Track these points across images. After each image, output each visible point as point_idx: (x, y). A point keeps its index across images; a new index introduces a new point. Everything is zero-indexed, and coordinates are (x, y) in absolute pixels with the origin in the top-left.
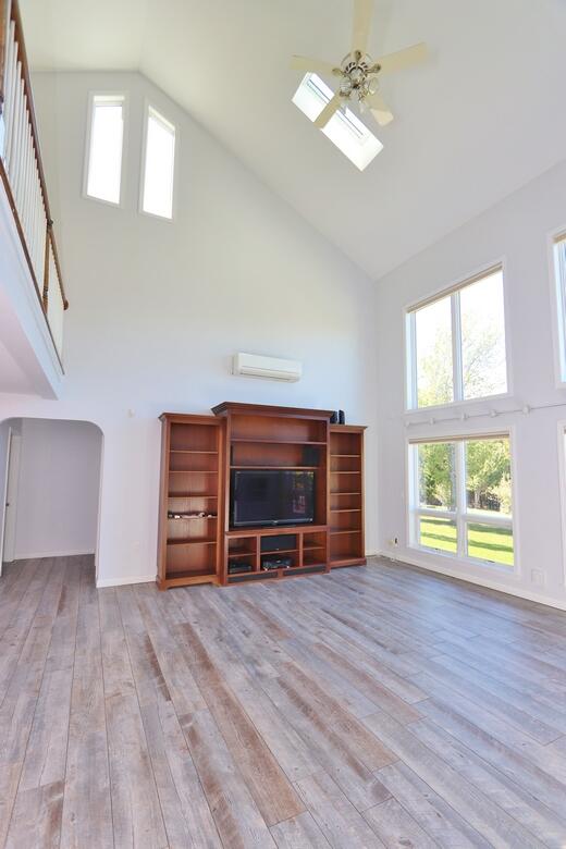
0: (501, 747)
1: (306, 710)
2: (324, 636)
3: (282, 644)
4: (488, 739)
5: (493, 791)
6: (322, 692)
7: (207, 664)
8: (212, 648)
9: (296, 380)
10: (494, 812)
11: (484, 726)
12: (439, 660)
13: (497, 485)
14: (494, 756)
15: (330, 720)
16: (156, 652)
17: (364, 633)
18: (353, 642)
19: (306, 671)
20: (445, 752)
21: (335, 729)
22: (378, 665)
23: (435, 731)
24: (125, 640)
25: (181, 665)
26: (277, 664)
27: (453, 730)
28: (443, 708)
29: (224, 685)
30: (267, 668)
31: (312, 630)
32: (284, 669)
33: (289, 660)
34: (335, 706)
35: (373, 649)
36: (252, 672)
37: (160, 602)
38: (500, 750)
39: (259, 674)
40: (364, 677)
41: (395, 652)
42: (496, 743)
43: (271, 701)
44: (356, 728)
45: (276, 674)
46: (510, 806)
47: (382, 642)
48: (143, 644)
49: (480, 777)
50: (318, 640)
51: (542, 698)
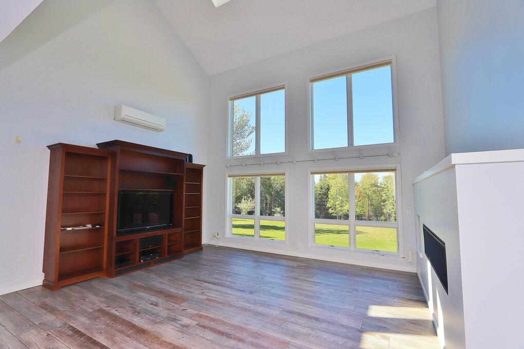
0: (324, 321)
1: (228, 336)
2: (208, 294)
3: (184, 304)
4: (316, 319)
5: (333, 339)
6: (229, 324)
7: (141, 331)
8: (135, 319)
9: (161, 130)
10: (338, 347)
11: (311, 315)
12: (273, 291)
13: (240, 202)
14: (324, 325)
15: (244, 336)
16: (88, 334)
17: (228, 287)
18: (226, 293)
19: (212, 316)
20: (305, 331)
21: (250, 339)
22: (248, 301)
23: (296, 323)
24: (48, 335)
25: (119, 337)
26: (192, 317)
27: (302, 321)
28: (291, 312)
29: (164, 339)
30: (186, 321)
31: (198, 292)
32: (197, 318)
33: (197, 312)
34: (242, 329)
35: (240, 294)
36: (178, 326)
37: (60, 299)
38: (324, 322)
39: (183, 326)
40: (245, 310)
41: (251, 293)
42: (321, 320)
43: (204, 338)
44: (260, 335)
45: (194, 323)
46: (341, 343)
47: (242, 289)
48: (70, 333)
49: (325, 336)
50: (205, 297)
51: (324, 297)
